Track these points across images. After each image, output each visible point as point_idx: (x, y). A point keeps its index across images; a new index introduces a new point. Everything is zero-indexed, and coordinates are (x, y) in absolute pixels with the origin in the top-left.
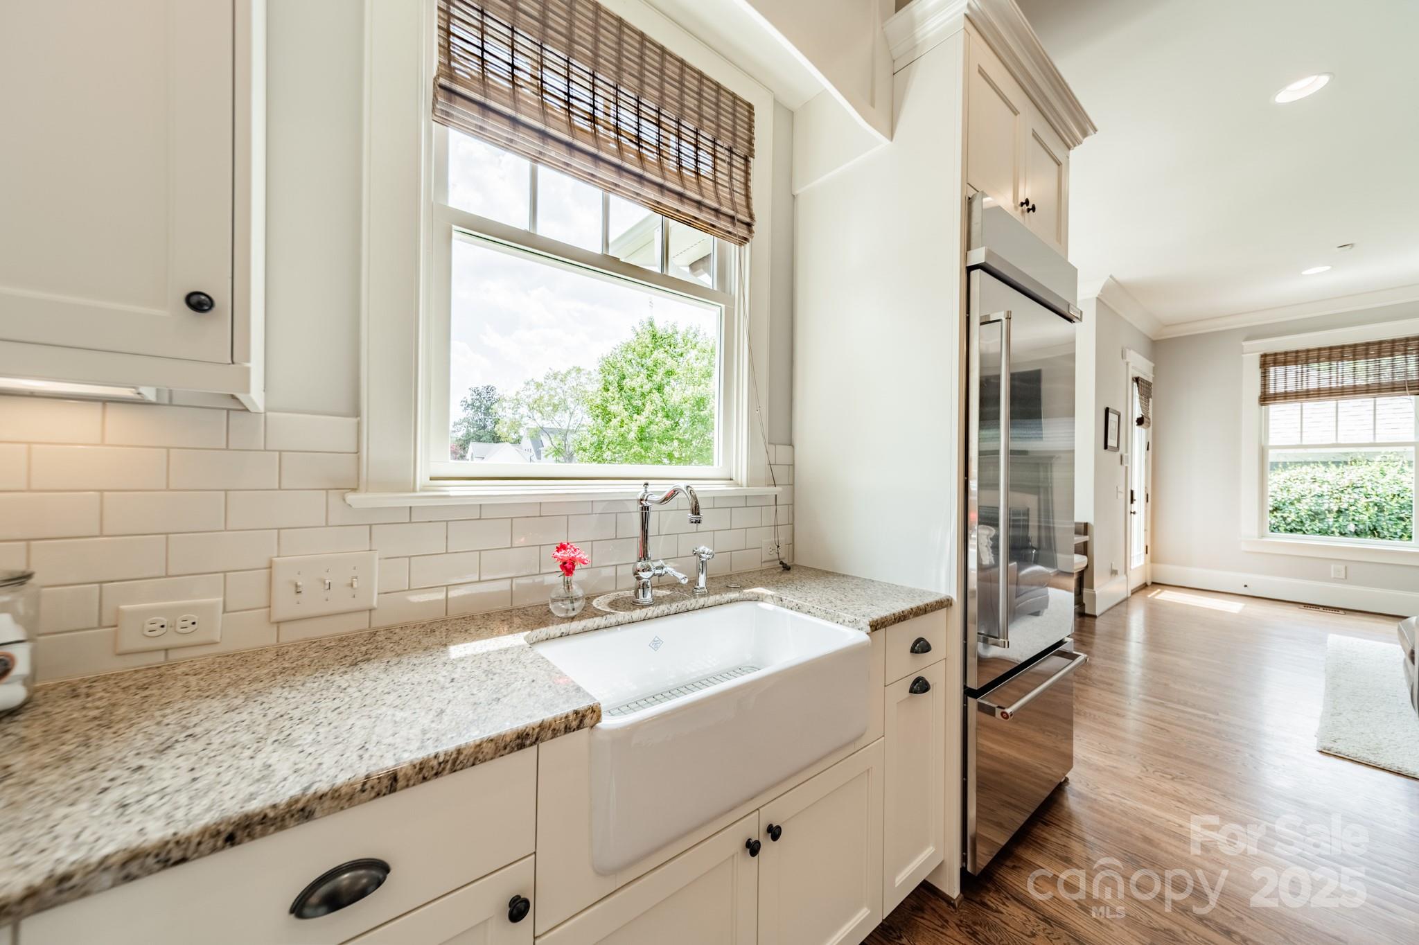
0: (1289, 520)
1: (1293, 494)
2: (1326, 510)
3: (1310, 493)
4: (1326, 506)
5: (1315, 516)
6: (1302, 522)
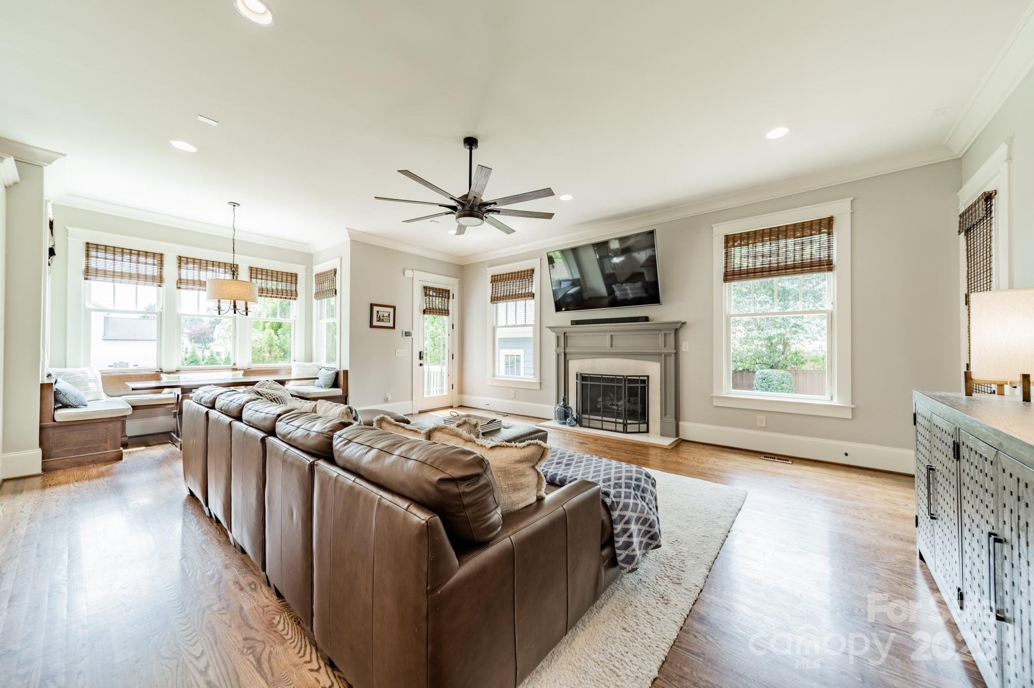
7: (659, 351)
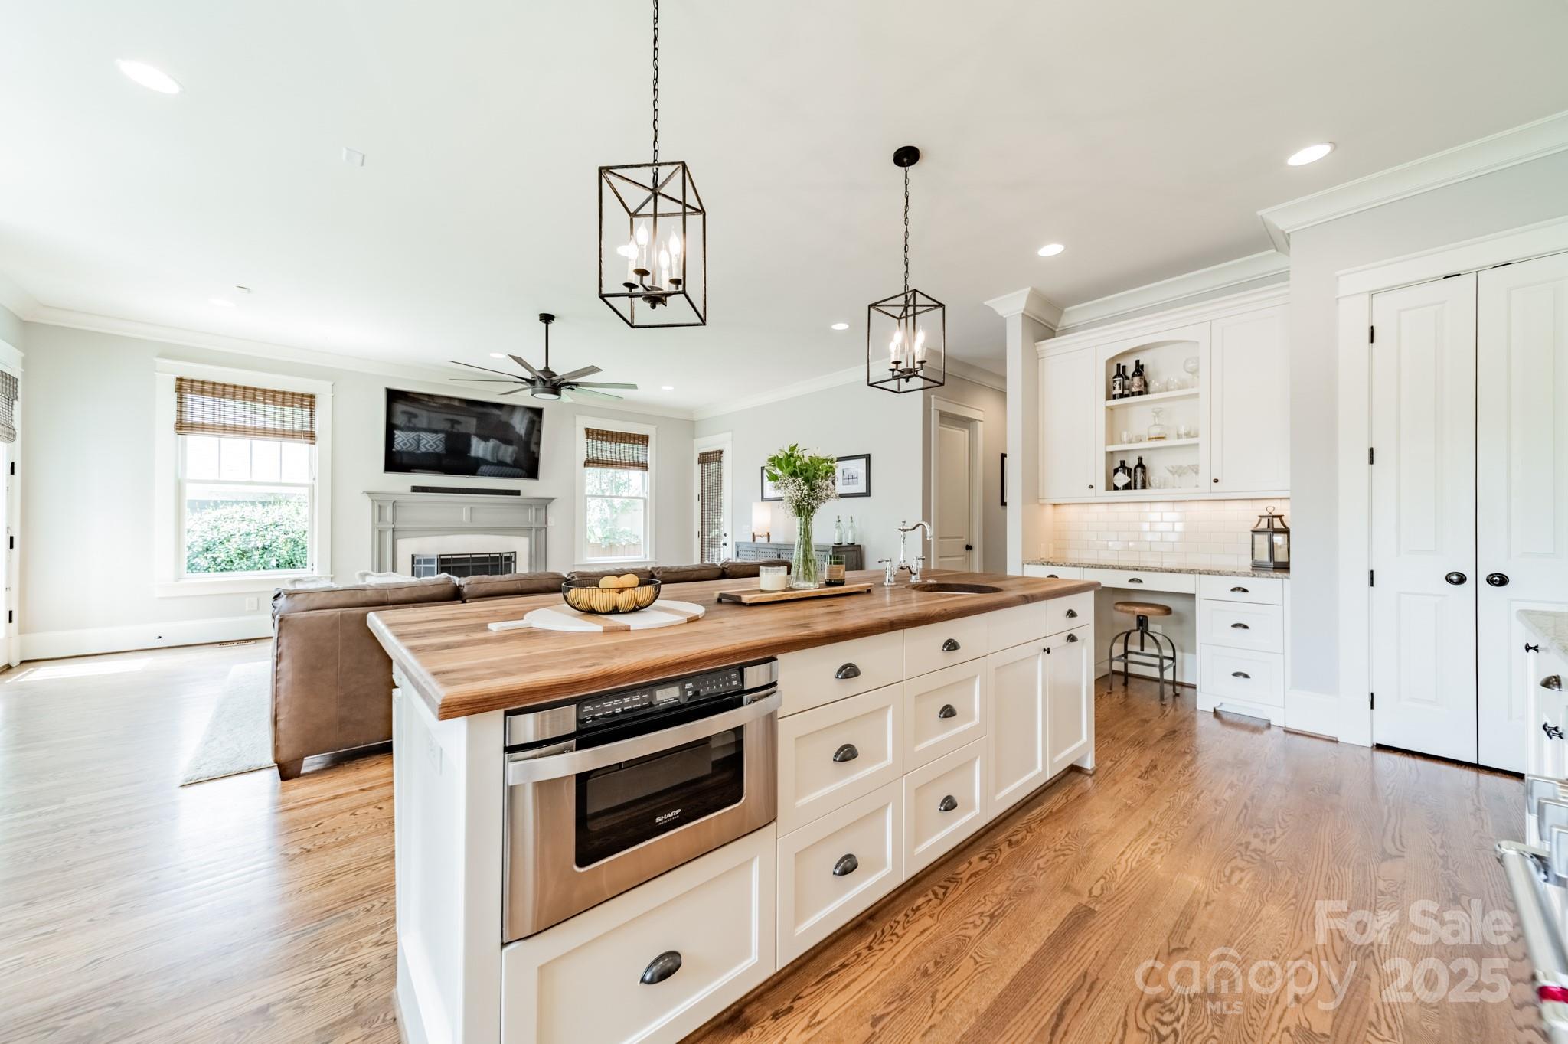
0: (219, 561)
1: (223, 533)
2: (252, 548)
3: (239, 532)
4: (252, 544)
5: (243, 554)
6: (232, 561)
7: (529, 526)
